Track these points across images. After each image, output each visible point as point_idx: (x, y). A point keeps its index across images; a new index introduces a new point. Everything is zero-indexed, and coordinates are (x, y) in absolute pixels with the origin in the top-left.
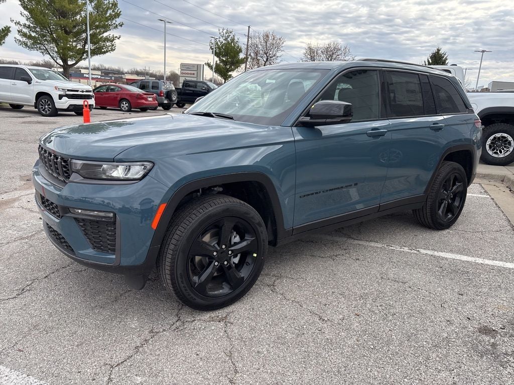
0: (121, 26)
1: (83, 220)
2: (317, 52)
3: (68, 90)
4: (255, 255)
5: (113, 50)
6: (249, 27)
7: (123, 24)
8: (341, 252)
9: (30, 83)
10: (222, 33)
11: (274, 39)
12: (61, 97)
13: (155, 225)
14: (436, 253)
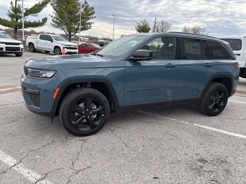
0: (95, 18)
1: (31, 93)
2: (188, 30)
3: (67, 45)
4: (103, 115)
5: (90, 28)
6: (156, 18)
7: (96, 17)
8: (154, 121)
9: (52, 42)
10: (142, 21)
11: (166, 24)
12: (64, 48)
13: (54, 97)
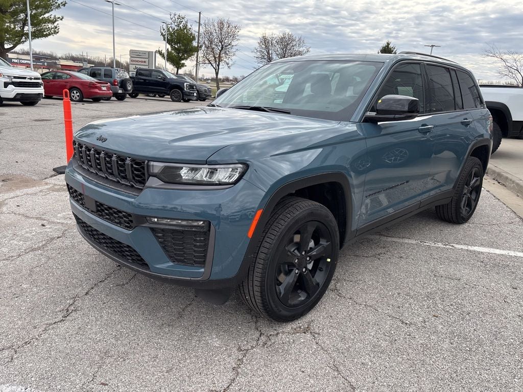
0: (64, 5)
4: (329, 260)
5: (56, 33)
6: (200, 13)
7: (66, 3)
12: (6, 85)
13: (250, 234)
14: (470, 248)
